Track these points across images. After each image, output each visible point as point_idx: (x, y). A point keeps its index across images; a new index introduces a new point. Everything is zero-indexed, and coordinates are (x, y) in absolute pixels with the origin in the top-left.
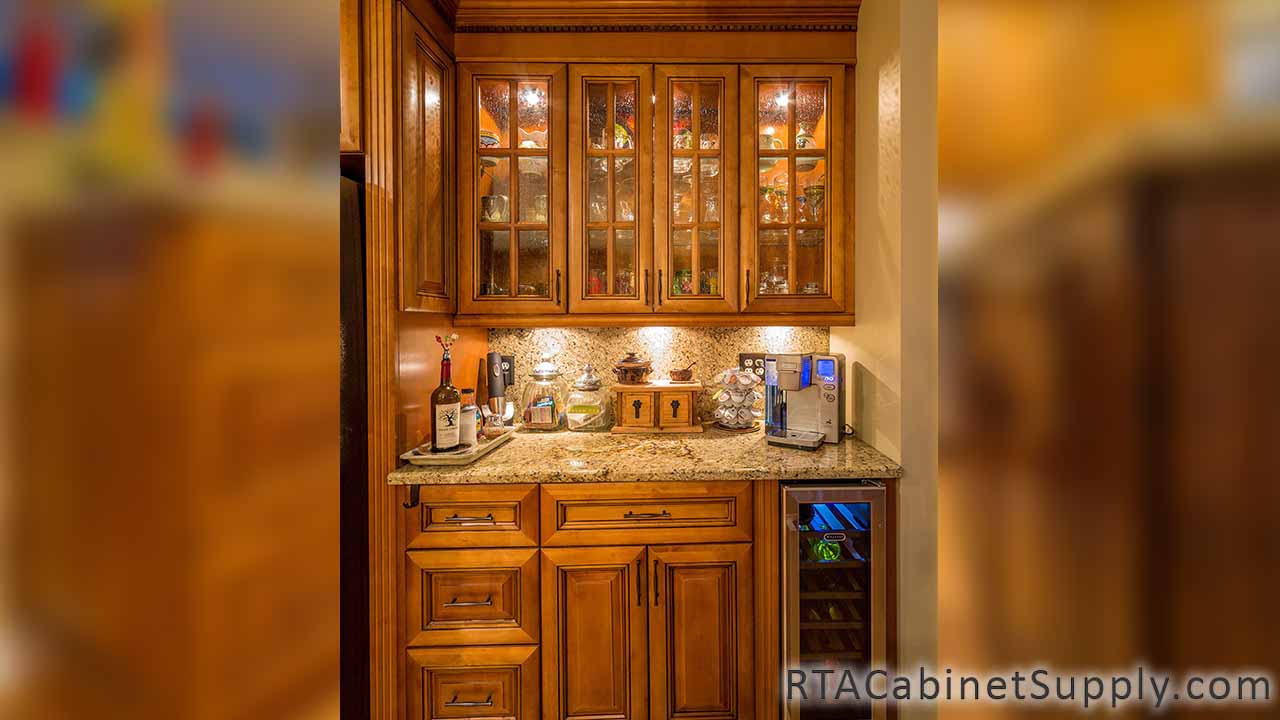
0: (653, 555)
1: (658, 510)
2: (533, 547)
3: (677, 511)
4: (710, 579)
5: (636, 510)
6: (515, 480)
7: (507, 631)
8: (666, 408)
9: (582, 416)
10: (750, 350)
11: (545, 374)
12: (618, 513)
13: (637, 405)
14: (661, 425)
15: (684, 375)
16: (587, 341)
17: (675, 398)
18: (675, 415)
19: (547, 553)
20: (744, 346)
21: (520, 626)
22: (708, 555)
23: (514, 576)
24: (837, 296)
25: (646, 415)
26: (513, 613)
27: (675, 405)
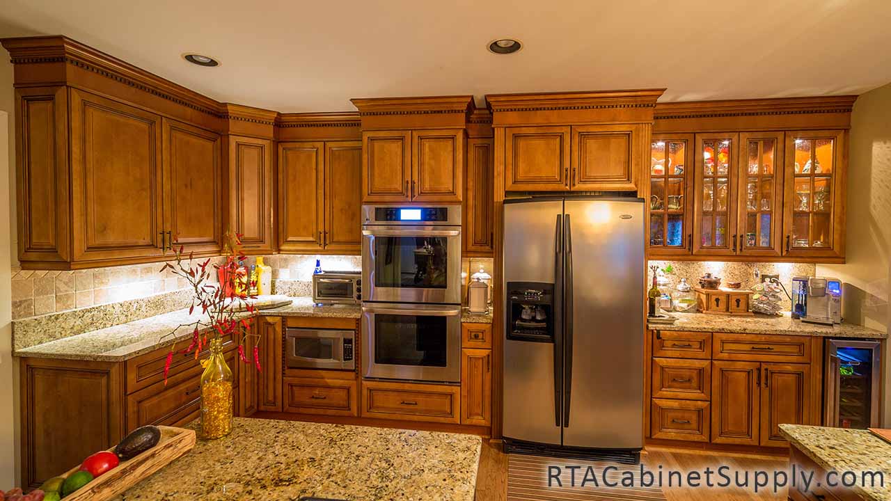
0: (764, 366)
1: (767, 346)
2: (709, 360)
3: (776, 348)
4: (791, 379)
5: (755, 346)
6: (704, 330)
7: (696, 394)
8: (733, 303)
9: (686, 304)
10: (768, 273)
11: (661, 283)
12: (747, 347)
13: (717, 300)
14: (730, 311)
15: (737, 286)
16: (677, 265)
17: (738, 297)
18: (738, 306)
19: (715, 362)
20: (765, 271)
21: (703, 392)
22: (789, 368)
23: (701, 371)
24: (837, 248)
25: (722, 306)
26: (700, 387)
27: (738, 301)
